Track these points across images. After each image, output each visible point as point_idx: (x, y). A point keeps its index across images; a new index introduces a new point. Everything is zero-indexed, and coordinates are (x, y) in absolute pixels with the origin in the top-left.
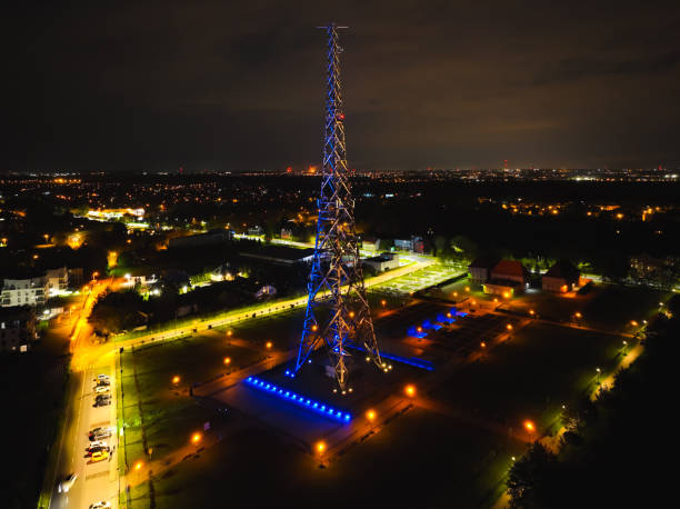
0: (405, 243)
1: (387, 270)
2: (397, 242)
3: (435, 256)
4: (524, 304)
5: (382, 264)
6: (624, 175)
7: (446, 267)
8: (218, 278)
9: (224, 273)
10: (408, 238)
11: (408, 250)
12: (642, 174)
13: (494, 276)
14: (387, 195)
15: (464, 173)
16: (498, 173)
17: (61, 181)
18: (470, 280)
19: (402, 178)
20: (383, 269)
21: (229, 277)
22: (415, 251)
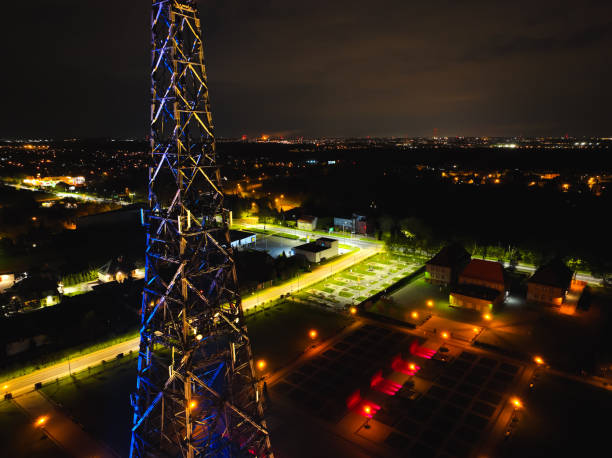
0: (346, 223)
1: (324, 261)
2: (337, 221)
3: (380, 239)
4: (507, 330)
5: (318, 254)
6: (538, 143)
7: (396, 257)
8: (106, 278)
9: (112, 272)
10: (349, 217)
11: (349, 231)
12: (554, 142)
13: (461, 280)
14: (330, 162)
15: (398, 140)
16: (428, 141)
17: (30, 147)
18: (427, 280)
19: (344, 145)
20: (318, 260)
21: (120, 276)
22: (357, 233)
